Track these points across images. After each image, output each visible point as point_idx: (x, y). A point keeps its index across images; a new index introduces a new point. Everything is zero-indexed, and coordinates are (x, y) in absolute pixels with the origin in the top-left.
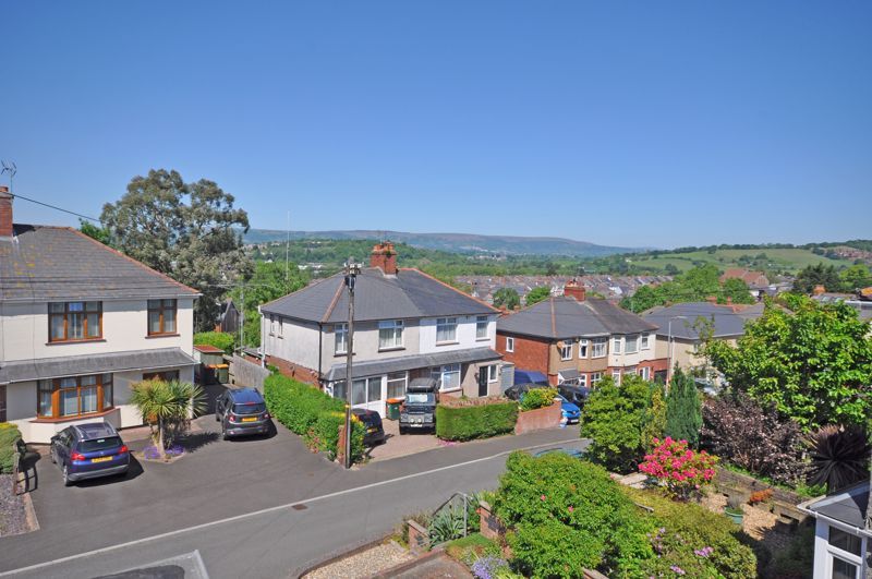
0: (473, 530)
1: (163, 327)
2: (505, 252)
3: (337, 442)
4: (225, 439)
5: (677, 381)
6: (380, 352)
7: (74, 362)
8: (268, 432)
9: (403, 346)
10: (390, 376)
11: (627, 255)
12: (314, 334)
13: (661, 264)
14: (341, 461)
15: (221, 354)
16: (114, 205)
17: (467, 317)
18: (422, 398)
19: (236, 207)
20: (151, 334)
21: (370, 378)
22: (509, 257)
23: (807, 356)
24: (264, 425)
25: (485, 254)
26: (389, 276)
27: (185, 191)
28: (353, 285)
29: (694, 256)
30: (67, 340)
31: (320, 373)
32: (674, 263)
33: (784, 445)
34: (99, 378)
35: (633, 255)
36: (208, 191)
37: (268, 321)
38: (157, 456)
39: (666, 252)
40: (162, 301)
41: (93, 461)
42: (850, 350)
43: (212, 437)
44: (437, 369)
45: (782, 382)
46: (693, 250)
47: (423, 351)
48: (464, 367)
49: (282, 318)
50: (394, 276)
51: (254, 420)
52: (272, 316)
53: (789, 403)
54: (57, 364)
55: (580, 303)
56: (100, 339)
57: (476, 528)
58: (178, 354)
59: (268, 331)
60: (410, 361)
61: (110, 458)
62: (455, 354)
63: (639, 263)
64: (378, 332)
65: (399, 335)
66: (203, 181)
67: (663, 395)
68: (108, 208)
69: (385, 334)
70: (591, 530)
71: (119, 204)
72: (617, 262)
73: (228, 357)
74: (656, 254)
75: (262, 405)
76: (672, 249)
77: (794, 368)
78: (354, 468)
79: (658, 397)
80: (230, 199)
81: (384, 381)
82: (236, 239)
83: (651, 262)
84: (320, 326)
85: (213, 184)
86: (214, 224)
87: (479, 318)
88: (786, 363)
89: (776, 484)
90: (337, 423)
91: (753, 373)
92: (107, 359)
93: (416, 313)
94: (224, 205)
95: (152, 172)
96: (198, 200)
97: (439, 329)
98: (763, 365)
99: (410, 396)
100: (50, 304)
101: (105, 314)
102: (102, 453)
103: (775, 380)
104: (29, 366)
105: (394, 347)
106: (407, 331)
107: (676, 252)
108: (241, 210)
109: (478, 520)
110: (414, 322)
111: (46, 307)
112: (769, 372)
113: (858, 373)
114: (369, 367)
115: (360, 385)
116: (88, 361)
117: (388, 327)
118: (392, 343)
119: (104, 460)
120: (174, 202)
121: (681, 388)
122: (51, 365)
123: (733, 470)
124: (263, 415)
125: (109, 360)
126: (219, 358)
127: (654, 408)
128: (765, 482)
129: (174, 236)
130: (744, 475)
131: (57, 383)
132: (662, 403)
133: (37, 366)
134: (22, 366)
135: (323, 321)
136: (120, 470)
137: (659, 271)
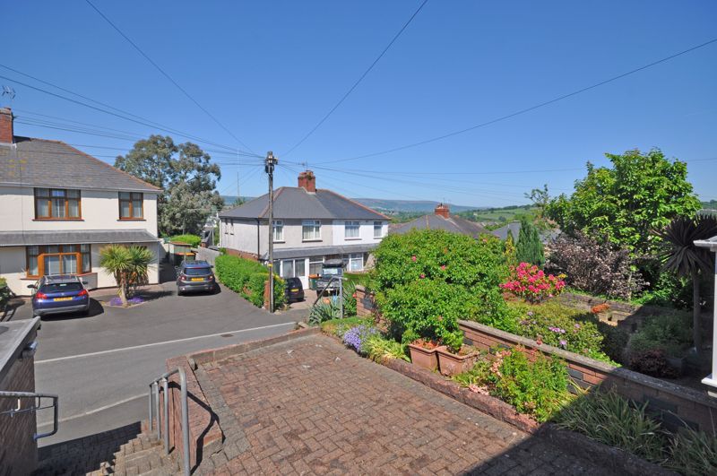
0: (350, 314)
1: (132, 213)
2: (398, 210)
3: (263, 293)
4: (179, 295)
5: (524, 229)
6: (303, 242)
7: (57, 235)
8: (214, 289)
9: (320, 239)
10: (312, 259)
11: (475, 211)
12: (253, 228)
13: (496, 216)
14: (266, 307)
15: (189, 246)
16: (124, 156)
17: (367, 221)
18: (334, 271)
19: (211, 162)
20: (121, 218)
21: (297, 258)
22: (400, 213)
23: (634, 193)
24: (209, 283)
25: (385, 211)
26: (310, 193)
27: (175, 150)
28: (271, 172)
29: (517, 212)
30: (50, 218)
31: (259, 255)
32: (504, 216)
33: (616, 266)
34: (77, 247)
35: (478, 211)
36: (193, 151)
37: (224, 224)
38: (120, 304)
39: (499, 209)
40: (131, 193)
41: (55, 300)
42: (666, 187)
43: (169, 293)
44: (346, 256)
45: (612, 218)
46: (515, 207)
47: (335, 244)
48: (366, 256)
49: (232, 220)
50: (314, 193)
51: (202, 280)
52: (226, 220)
53: (618, 235)
54: (42, 235)
55: (447, 220)
56: (79, 219)
57: (353, 311)
58: (144, 234)
59: (224, 232)
60: (326, 250)
61: (71, 299)
62: (360, 247)
63: (482, 216)
64: (301, 227)
65: (318, 229)
66: (189, 144)
67: (513, 243)
68: (120, 159)
69: (306, 229)
70: (465, 284)
71: (128, 157)
72: (468, 215)
73: (194, 249)
74: (492, 210)
75: (208, 269)
76: (502, 207)
77: (622, 205)
78: (277, 312)
79: (510, 243)
80: (208, 158)
81: (307, 262)
82: (211, 183)
83: (489, 215)
84: (258, 221)
85: (197, 147)
86: (195, 172)
87: (375, 223)
88: (615, 202)
89: (611, 298)
90: (264, 279)
91: (586, 216)
92: (85, 234)
93: (329, 216)
94: (203, 160)
95: (152, 137)
96: (185, 157)
97: (346, 228)
98: (595, 207)
99: (325, 270)
100: (35, 189)
101: (82, 199)
102: (63, 294)
103: (607, 218)
104: (18, 235)
105: (314, 239)
106: (323, 228)
107: (505, 209)
108: (215, 165)
109: (354, 305)
110: (329, 222)
111: (33, 190)
112: (600, 212)
113: (673, 206)
114: (295, 252)
115: (289, 265)
116: (69, 235)
117: (309, 224)
118: (312, 235)
119: (64, 299)
120: (167, 157)
121: (528, 235)
122: (37, 236)
123: (574, 292)
124: (209, 277)
125: (87, 235)
126: (188, 248)
127: (507, 252)
128: (602, 298)
129: (167, 180)
130: (584, 295)
131: (43, 249)
132: (513, 248)
133: (24, 236)
134: (12, 235)
135: (260, 217)
136: (79, 308)
137: (494, 221)
